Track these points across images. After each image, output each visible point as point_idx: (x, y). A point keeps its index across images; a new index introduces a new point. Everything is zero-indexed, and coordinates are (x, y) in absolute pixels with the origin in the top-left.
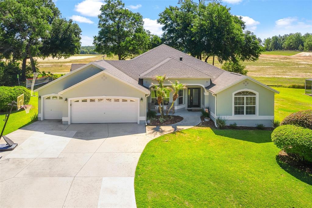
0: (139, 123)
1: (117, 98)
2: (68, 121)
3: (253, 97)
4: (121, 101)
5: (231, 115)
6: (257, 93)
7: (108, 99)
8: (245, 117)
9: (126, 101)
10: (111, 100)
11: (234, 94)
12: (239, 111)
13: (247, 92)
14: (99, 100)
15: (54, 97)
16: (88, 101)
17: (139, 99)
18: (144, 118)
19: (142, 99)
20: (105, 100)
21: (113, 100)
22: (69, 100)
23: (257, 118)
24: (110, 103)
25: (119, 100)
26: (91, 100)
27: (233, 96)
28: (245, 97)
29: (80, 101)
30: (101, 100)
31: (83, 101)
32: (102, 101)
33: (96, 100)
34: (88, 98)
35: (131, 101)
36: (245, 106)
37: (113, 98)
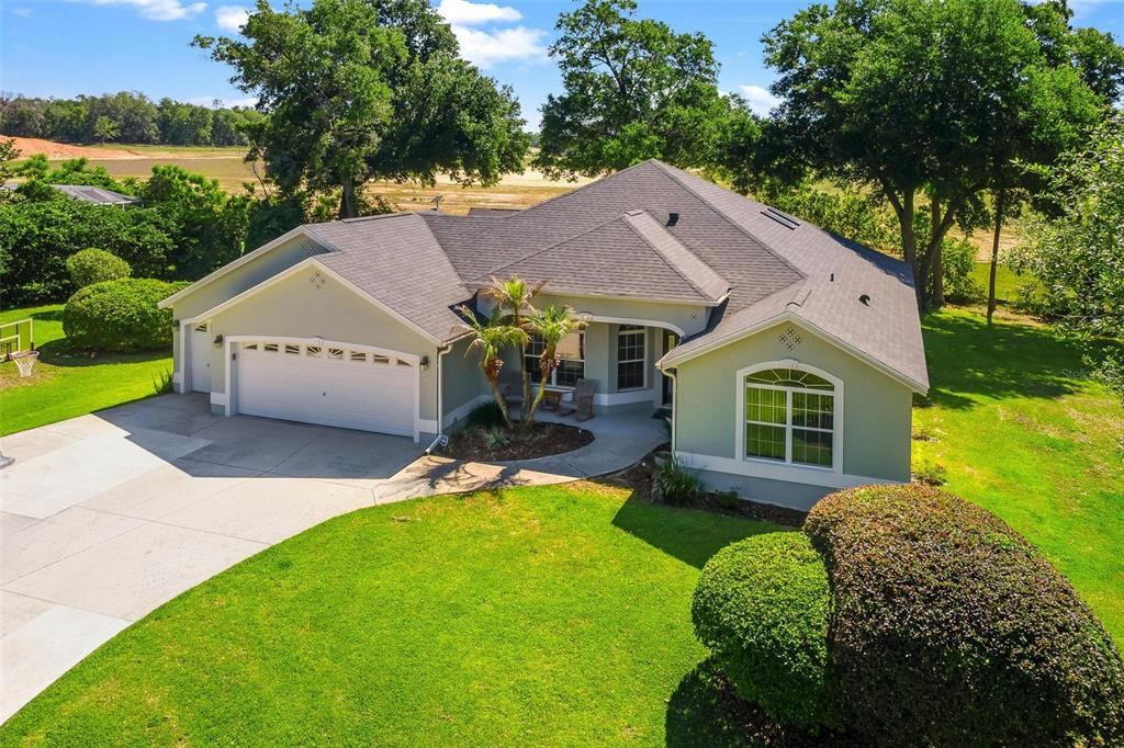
0: (417, 440)
1: (360, 349)
2: (224, 407)
3: (823, 396)
4: (370, 358)
6: (838, 384)
7: (335, 351)
9: (387, 361)
10: (342, 352)
11: (742, 374)
12: (763, 443)
13: (796, 374)
14: (309, 349)
16: (282, 349)
17: (417, 360)
18: (433, 427)
19: (425, 362)
20: (325, 351)
21: (347, 355)
22: (228, 340)
24: (340, 361)
25: (364, 355)
26: (288, 347)
27: (742, 385)
28: (790, 390)
29: (261, 348)
30: (316, 349)
31: (267, 348)
32: (317, 354)
33: (303, 350)
34: (282, 341)
35: (400, 362)
36: (789, 427)
37: (348, 348)
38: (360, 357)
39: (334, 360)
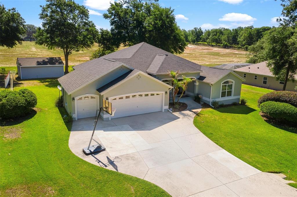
0: (163, 111)
1: (146, 93)
2: (109, 118)
3: (231, 84)
4: (150, 95)
5: (219, 98)
6: (234, 82)
7: (140, 95)
8: (226, 98)
9: (154, 95)
10: (142, 95)
11: (222, 83)
12: (223, 95)
13: (228, 81)
14: (133, 96)
15: (86, 97)
17: (164, 93)
18: (167, 107)
19: (166, 93)
20: (137, 96)
21: (144, 95)
22: (110, 99)
23: (232, 98)
24: (142, 98)
25: (148, 94)
26: (126, 97)
27: (222, 85)
28: (227, 84)
29: (118, 99)
30: (135, 96)
31: (119, 99)
33: (131, 97)
35: (157, 94)
36: (227, 91)
37: (143, 93)
38: (147, 95)
39: (140, 98)
